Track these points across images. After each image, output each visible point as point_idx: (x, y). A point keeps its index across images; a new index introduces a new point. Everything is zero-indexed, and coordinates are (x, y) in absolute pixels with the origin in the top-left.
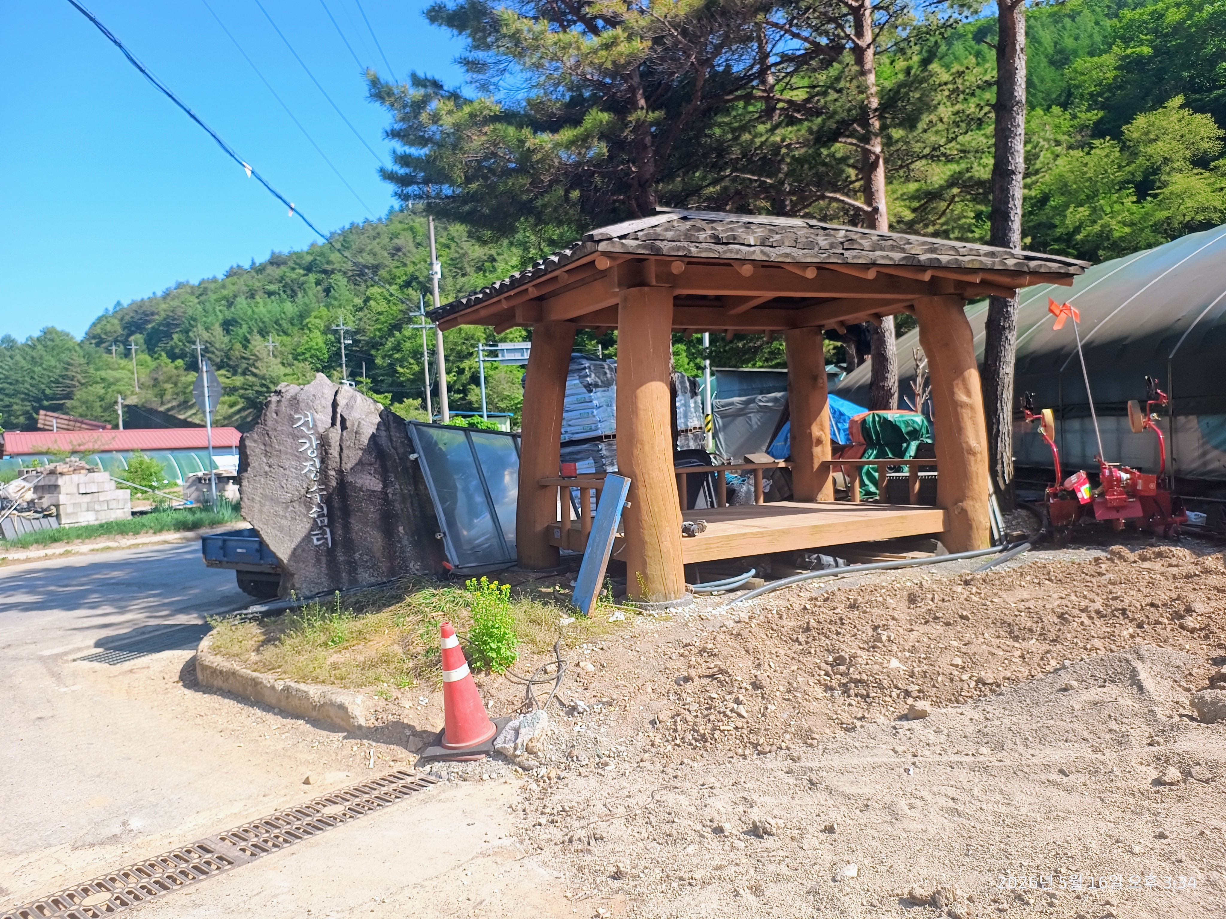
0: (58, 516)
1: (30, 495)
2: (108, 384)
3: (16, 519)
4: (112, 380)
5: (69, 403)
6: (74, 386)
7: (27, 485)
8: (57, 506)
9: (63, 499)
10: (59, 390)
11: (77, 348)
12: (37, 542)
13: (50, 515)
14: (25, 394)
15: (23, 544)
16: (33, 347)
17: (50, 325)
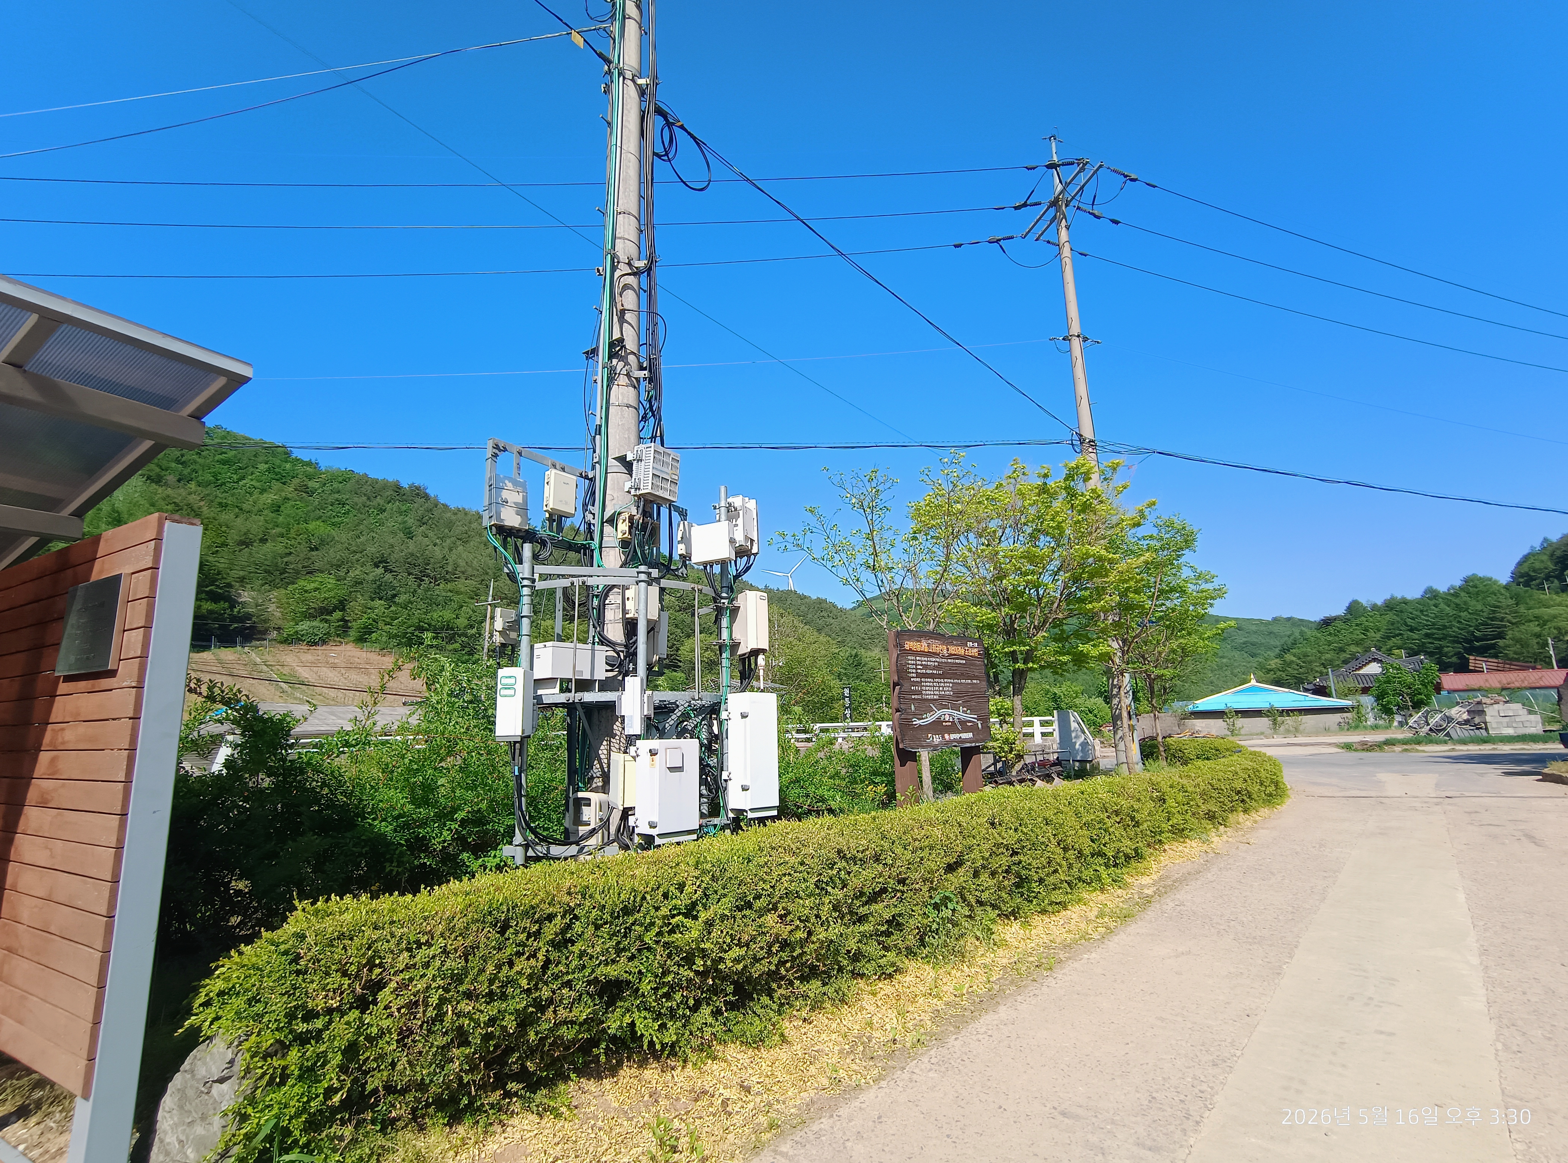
0: (1486, 729)
1: (1465, 716)
2: (1543, 622)
3: (1458, 730)
4: (1546, 617)
5: (1501, 643)
6: (1505, 626)
7: (1464, 710)
8: (1485, 723)
9: (1488, 719)
10: (1489, 631)
11: (1503, 591)
12: (1473, 742)
13: (1481, 728)
14: (1455, 637)
15: (1463, 742)
16: (1456, 595)
17: (1470, 574)
